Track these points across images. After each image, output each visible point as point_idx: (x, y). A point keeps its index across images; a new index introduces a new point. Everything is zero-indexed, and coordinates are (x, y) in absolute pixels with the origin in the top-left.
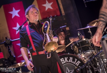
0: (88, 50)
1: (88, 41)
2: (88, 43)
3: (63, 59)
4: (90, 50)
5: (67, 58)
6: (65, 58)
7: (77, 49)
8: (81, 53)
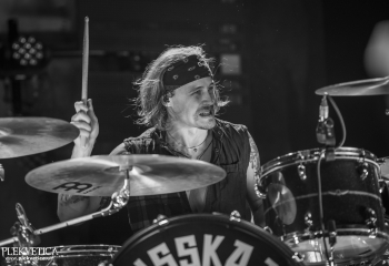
0: (362, 224)
1: (371, 168)
2: (370, 184)
3: (191, 240)
4: (371, 227)
5: (220, 239)
6: (208, 238)
7: (292, 199)
8: (313, 230)
